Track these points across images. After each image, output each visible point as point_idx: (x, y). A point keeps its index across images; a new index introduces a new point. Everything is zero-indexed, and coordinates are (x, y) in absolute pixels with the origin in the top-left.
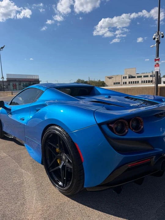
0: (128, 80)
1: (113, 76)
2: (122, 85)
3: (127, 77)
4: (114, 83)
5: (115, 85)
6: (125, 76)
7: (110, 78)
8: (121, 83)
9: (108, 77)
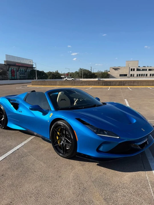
0: (136, 73)
1: (119, 68)
2: (129, 77)
3: (136, 70)
4: (121, 75)
5: (121, 77)
6: (133, 68)
7: (116, 69)
8: (128, 76)
9: (113, 69)
